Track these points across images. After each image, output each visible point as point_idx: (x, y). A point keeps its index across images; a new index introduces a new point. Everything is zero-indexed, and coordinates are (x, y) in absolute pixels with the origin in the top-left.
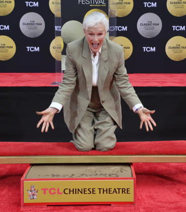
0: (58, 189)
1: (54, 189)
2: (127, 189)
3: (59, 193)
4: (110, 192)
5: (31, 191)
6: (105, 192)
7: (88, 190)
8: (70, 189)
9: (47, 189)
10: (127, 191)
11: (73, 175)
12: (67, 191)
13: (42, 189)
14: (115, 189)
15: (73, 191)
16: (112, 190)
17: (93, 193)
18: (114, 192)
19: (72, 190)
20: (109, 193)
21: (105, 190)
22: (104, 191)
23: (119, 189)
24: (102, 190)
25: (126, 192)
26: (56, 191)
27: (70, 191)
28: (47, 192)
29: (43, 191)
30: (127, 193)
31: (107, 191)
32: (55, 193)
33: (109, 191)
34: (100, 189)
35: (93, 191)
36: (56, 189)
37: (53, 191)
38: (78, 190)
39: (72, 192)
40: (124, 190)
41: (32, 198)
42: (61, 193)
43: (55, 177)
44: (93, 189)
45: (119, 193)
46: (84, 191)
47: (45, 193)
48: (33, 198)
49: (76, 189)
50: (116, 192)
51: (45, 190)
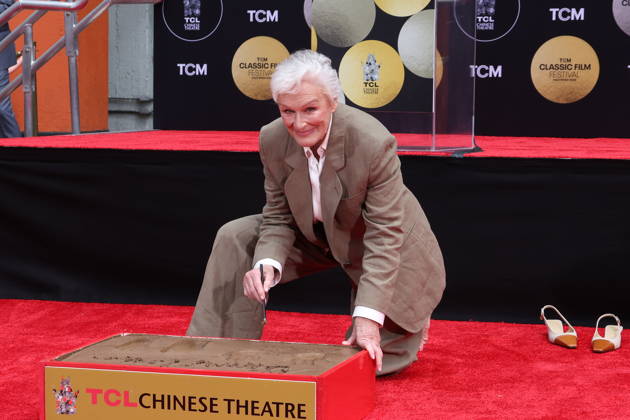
0: (127, 394)
1: (118, 394)
2: (299, 405)
3: (127, 404)
4: (256, 411)
5: (62, 393)
6: (242, 410)
7: (200, 400)
8: (154, 396)
9: (99, 391)
10: (300, 411)
11: (177, 362)
12: (148, 401)
13: (88, 391)
14: (267, 404)
15: (162, 401)
16: (261, 406)
17: (212, 411)
18: (264, 411)
19: (159, 398)
20: (253, 414)
21: (242, 403)
22: (238, 406)
23: (278, 404)
24: (234, 405)
25: (295, 412)
26: (122, 398)
27: (155, 401)
28: (100, 397)
29: (89, 395)
30: (299, 417)
31: (246, 407)
32: (118, 402)
33: (253, 408)
34: (229, 401)
35: (212, 405)
36: (122, 393)
37: (113, 398)
38: (175, 398)
39: (159, 404)
40: (290, 408)
41: (64, 410)
42: (135, 405)
43: (131, 363)
44: (212, 399)
45: (278, 415)
46: (190, 404)
47: (94, 401)
48: (68, 412)
49: (169, 396)
50: (270, 411)
51: (94, 392)
